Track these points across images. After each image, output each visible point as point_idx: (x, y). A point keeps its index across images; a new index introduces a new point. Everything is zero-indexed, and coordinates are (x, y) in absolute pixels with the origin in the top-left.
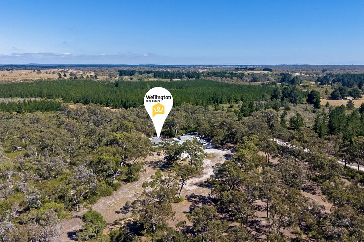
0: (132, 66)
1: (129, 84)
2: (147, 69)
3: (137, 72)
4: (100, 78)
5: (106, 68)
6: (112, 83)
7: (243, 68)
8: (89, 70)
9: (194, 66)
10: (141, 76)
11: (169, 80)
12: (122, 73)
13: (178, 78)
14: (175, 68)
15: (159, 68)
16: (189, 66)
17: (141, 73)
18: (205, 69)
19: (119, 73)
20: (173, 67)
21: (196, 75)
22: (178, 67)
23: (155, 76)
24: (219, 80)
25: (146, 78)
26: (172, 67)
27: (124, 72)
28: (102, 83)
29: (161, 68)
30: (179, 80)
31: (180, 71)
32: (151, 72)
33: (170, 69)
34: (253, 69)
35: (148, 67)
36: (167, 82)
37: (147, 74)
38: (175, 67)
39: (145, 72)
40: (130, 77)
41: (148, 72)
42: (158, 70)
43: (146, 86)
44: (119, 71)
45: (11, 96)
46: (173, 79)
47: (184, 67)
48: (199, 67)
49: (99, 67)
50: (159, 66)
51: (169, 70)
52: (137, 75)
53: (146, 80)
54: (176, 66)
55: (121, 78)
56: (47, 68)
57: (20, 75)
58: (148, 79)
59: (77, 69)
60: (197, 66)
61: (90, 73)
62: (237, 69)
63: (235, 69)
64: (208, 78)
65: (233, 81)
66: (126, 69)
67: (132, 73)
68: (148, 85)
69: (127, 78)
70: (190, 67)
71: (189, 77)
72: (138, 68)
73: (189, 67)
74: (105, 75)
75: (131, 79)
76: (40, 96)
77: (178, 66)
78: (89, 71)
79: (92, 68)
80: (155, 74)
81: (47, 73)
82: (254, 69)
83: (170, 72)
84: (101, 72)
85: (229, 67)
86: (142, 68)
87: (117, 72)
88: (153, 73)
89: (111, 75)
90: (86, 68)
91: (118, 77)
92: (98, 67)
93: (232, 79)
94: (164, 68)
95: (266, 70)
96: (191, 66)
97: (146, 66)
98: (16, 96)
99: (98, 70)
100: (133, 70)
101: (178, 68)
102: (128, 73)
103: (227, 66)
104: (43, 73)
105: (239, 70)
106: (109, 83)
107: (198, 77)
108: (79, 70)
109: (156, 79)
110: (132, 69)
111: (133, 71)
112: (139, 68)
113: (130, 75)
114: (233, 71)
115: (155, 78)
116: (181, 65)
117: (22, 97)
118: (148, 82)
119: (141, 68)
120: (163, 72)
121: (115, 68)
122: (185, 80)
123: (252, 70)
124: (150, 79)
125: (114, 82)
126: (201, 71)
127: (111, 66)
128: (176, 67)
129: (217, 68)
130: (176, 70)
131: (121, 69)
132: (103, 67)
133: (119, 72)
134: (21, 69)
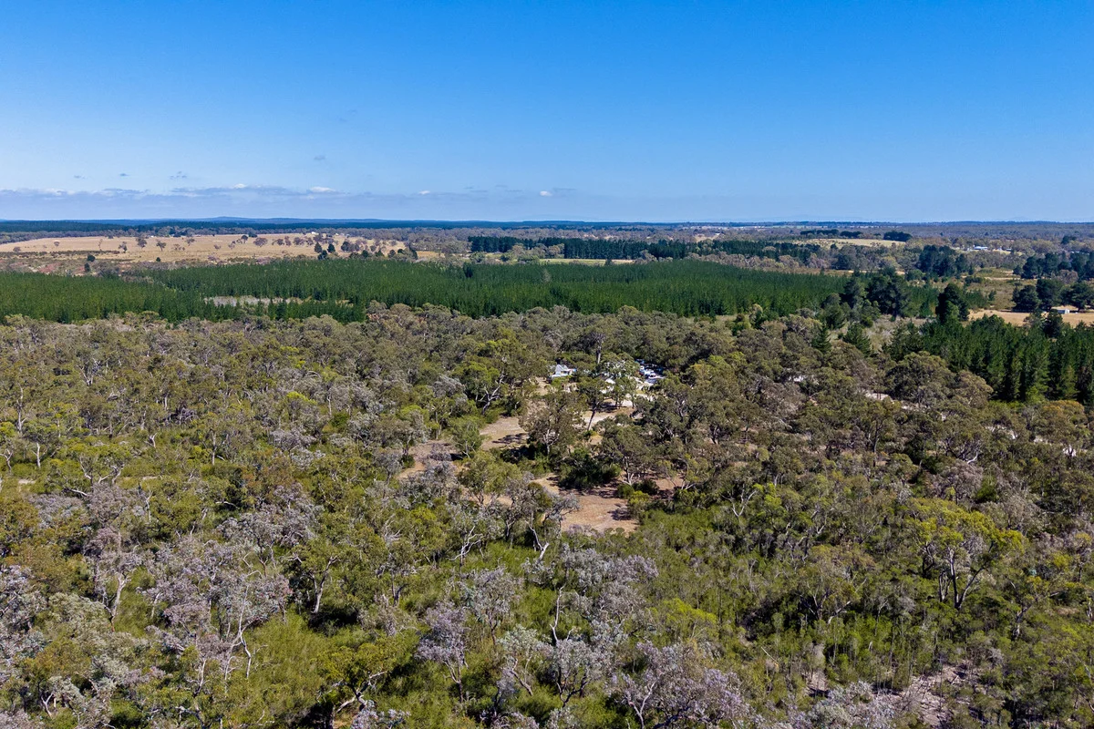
0: (505, 226)
1: (501, 270)
2: (546, 234)
3: (519, 241)
4: (425, 256)
5: (434, 230)
6: (458, 269)
7: (825, 232)
8: (390, 235)
9: (684, 224)
10: (530, 252)
11: (603, 262)
12: (478, 244)
13: (628, 256)
14: (626, 230)
15: (579, 230)
16: (671, 225)
17: (529, 244)
18: (714, 232)
19: (470, 244)
20: (620, 229)
21: (680, 250)
22: (638, 227)
23: (567, 254)
24: (742, 262)
25: (541, 257)
26: (618, 228)
27: (485, 242)
28: (431, 268)
29: (586, 231)
30: (630, 261)
31: (638, 237)
32: (555, 241)
33: (611, 234)
34: (856, 235)
35: (550, 227)
36: (598, 267)
37: (544, 246)
38: (628, 227)
39: (539, 241)
40: (499, 254)
41: (548, 242)
42: (576, 235)
43: (542, 275)
44: (470, 239)
45: (231, 293)
46: (613, 260)
47: (652, 228)
48: (698, 228)
49: (413, 228)
50: (582, 227)
51: (607, 238)
52: (518, 247)
53: (542, 261)
54: (630, 224)
55: (477, 257)
56: (273, 231)
57: (216, 247)
58: (547, 260)
59: (355, 235)
60: (694, 224)
61: (394, 244)
62: (805, 234)
63: (803, 233)
64: (708, 256)
65: (777, 267)
66: (488, 233)
67: (504, 245)
68: (546, 271)
69: (494, 258)
70: (672, 227)
71: (657, 255)
72: (520, 231)
73: (668, 227)
74: (434, 250)
75: (504, 259)
76: (297, 294)
77: (637, 224)
78: (388, 239)
79: (393, 229)
80: (566, 246)
81: (280, 242)
82: (859, 233)
83: (609, 241)
84: (422, 242)
85: (792, 227)
86: (531, 230)
87: (466, 243)
88: (563, 245)
89: (449, 251)
90: (377, 230)
91: (468, 255)
92: (409, 229)
93: (778, 260)
94: (594, 231)
95: (892, 236)
96: (676, 225)
97: (543, 225)
98: (242, 293)
99: (412, 236)
100: (508, 235)
101: (634, 230)
102: (495, 245)
103: (787, 223)
104: (270, 241)
105: (810, 238)
106: (450, 269)
107: (682, 255)
108: (360, 235)
109: (567, 261)
110: (504, 234)
111: (507, 239)
112: (522, 231)
113: (501, 251)
114: (793, 238)
115: (565, 257)
116: (648, 221)
117: (256, 295)
118: (548, 266)
119: (529, 230)
120: (591, 241)
121: (455, 230)
122: (645, 261)
123: (850, 238)
124: (552, 261)
125: (461, 266)
126: (698, 239)
127: (447, 226)
128: (631, 227)
129: (752, 232)
130: (629, 235)
131: (475, 233)
132: (425, 229)
133: (469, 241)
134: (206, 234)
